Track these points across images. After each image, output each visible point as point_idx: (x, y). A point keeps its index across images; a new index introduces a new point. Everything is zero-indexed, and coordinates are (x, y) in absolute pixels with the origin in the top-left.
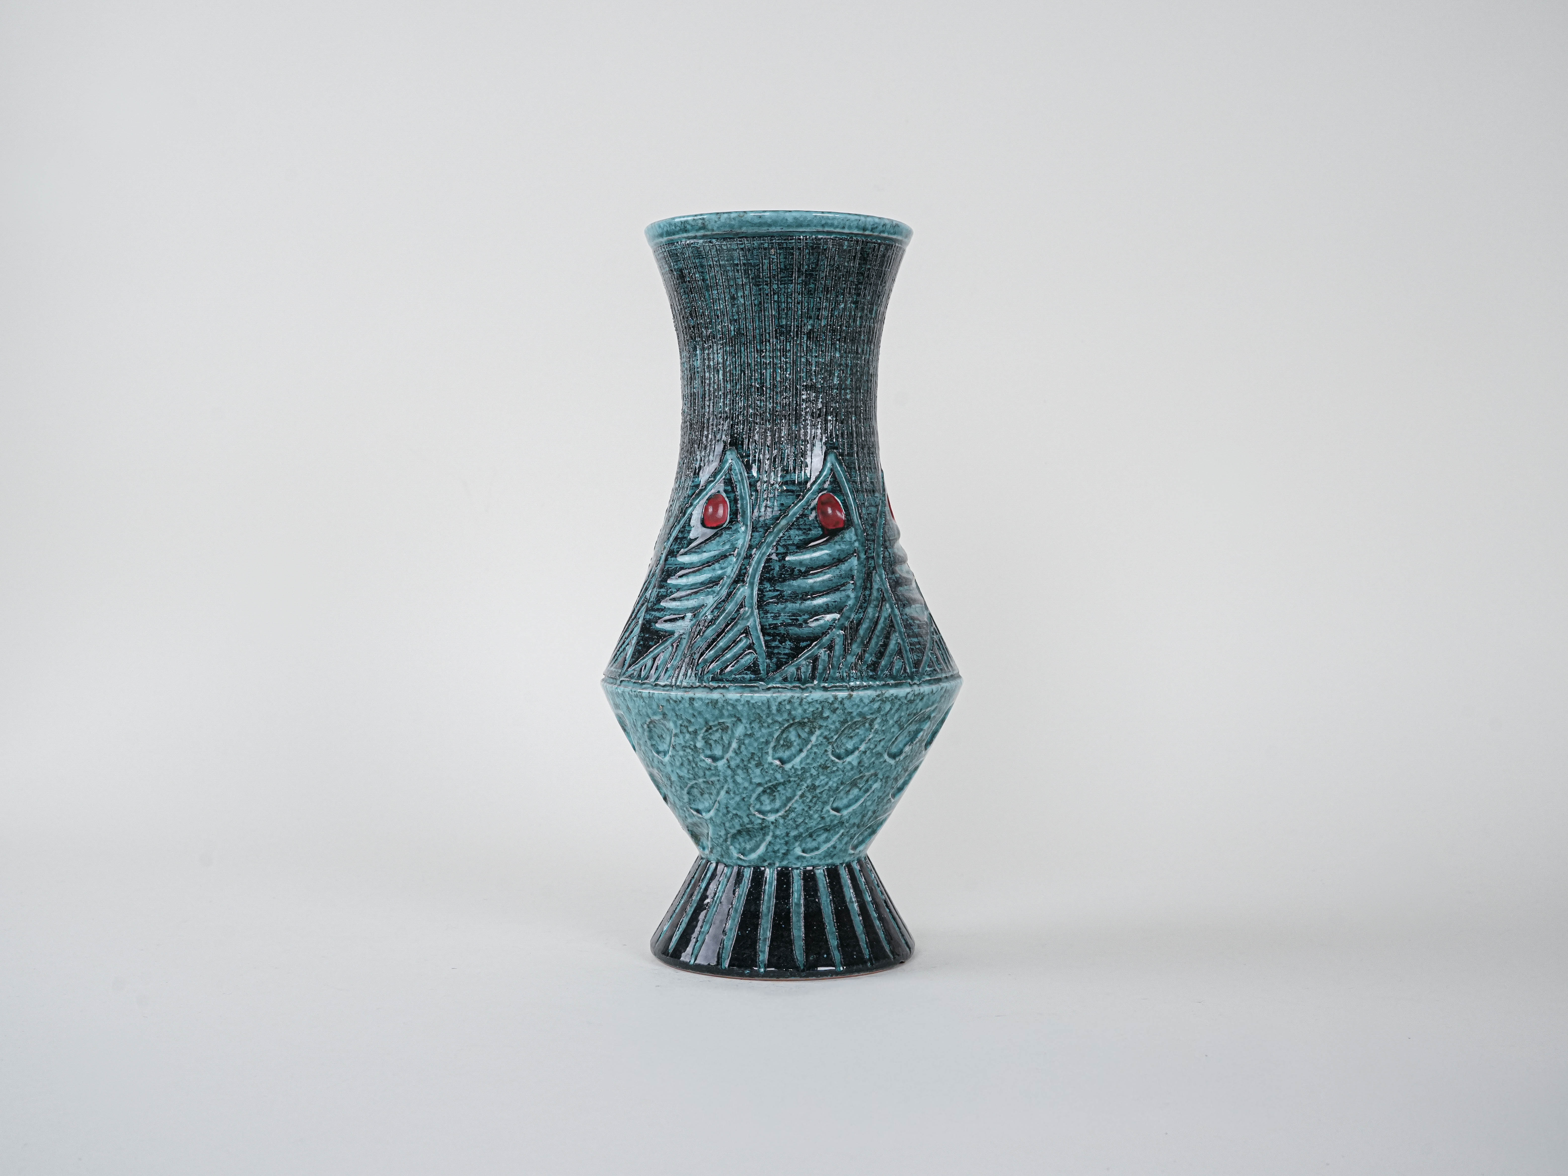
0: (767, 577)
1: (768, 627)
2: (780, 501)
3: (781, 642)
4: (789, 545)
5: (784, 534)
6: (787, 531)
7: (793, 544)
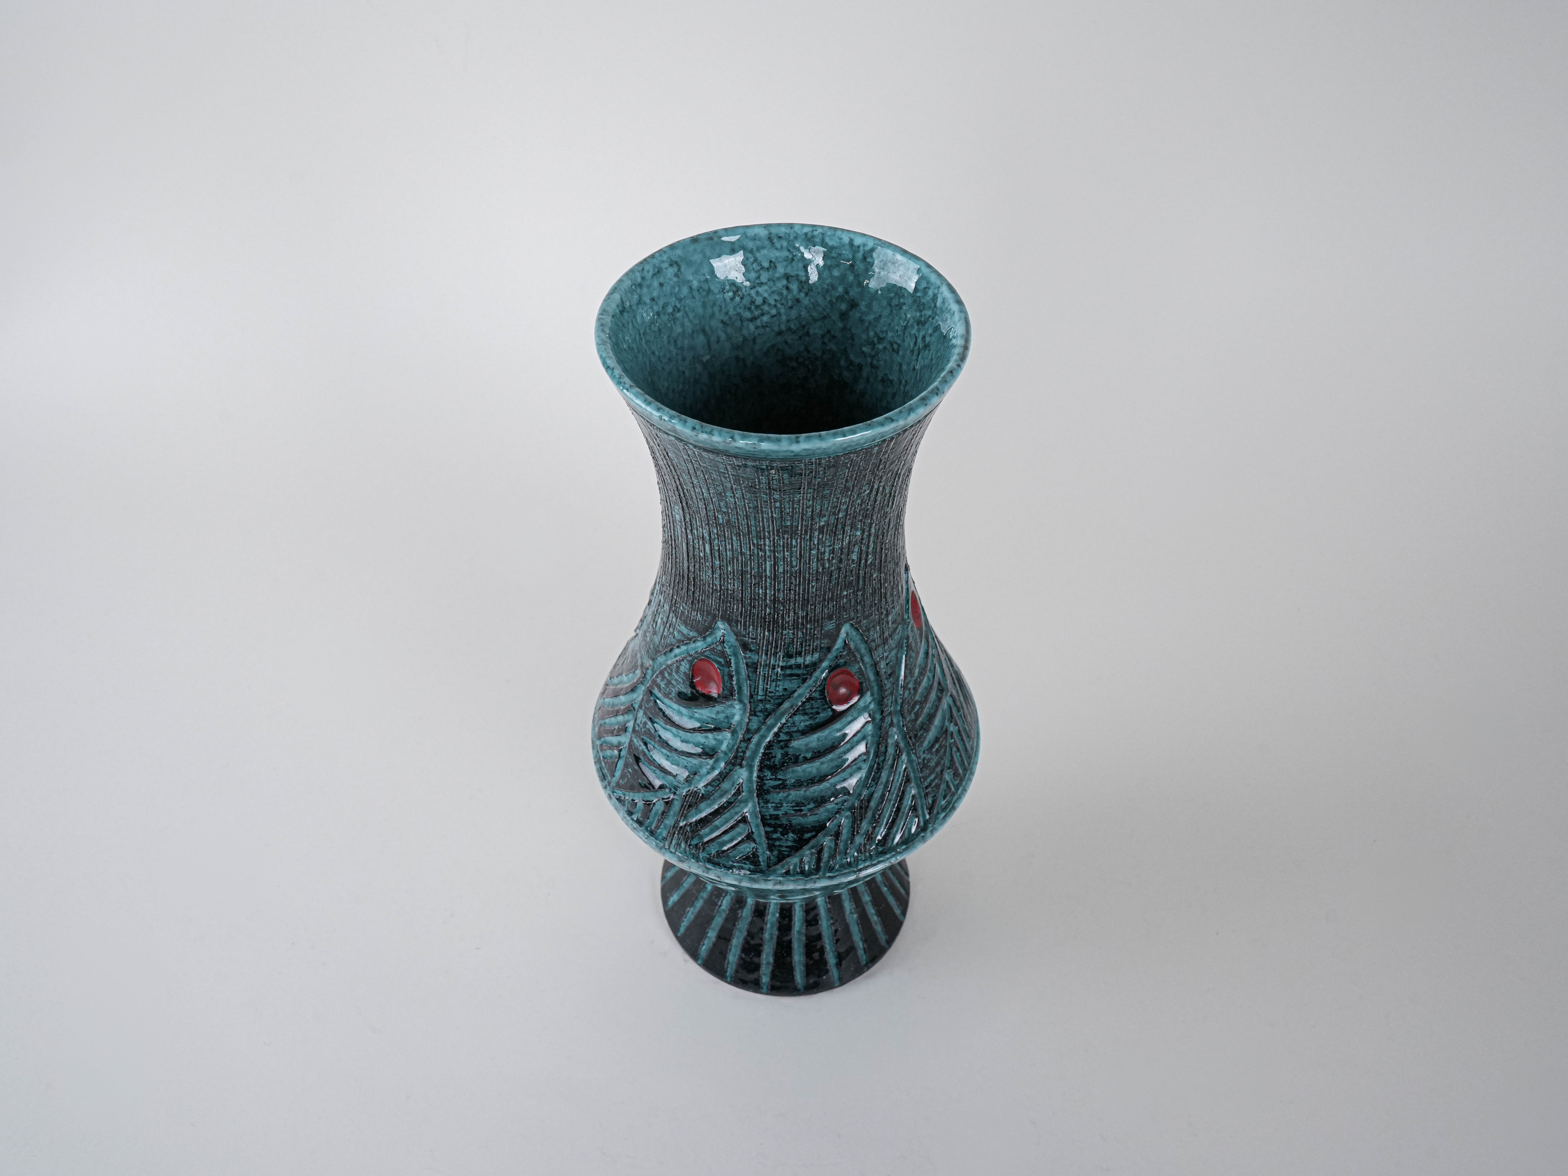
0: (768, 764)
1: (768, 817)
2: (783, 685)
3: (783, 834)
4: (793, 732)
5: (787, 721)
6: (791, 717)
7: (798, 731)
